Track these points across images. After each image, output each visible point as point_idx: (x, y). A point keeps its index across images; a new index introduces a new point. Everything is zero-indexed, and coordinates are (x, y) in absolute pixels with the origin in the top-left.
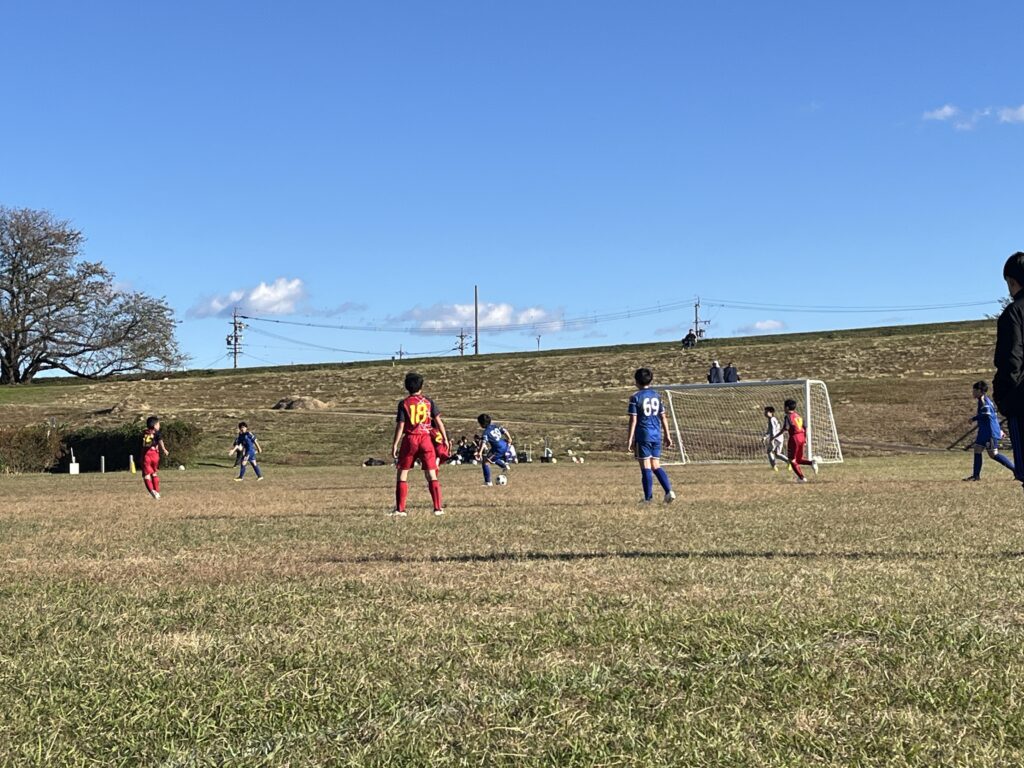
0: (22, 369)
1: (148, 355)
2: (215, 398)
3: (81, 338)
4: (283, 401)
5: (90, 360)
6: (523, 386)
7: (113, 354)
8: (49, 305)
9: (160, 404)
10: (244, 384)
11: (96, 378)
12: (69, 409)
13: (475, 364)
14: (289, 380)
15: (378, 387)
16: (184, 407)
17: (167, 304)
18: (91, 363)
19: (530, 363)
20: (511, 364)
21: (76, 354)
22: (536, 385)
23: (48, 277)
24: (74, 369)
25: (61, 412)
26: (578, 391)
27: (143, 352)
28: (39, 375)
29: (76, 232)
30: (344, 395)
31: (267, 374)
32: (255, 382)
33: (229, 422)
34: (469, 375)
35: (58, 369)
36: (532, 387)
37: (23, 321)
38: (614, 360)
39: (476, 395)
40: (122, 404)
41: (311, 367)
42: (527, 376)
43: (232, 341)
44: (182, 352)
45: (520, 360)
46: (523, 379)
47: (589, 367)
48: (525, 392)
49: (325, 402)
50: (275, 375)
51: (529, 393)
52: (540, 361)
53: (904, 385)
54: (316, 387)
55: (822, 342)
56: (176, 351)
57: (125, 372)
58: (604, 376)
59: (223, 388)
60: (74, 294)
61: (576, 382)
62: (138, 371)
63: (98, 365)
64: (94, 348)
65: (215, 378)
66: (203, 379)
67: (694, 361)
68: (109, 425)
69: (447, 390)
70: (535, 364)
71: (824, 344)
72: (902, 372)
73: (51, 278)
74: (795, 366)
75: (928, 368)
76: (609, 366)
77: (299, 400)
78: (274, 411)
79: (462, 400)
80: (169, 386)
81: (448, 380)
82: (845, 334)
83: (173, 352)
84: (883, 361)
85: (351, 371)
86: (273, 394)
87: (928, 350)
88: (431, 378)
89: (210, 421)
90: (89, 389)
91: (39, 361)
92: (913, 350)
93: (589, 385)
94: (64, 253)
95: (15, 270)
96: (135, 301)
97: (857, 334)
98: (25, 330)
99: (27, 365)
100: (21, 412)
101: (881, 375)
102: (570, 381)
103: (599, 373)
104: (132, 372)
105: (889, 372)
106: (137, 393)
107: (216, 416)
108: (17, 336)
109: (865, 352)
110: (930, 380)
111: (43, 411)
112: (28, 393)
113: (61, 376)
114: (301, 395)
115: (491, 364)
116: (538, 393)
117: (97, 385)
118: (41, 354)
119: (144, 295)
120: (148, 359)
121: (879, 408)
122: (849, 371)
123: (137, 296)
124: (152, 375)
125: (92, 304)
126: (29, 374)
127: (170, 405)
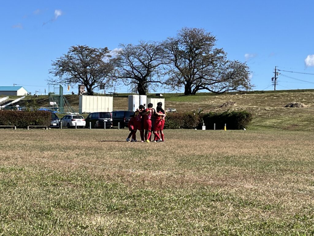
1: (238, 85)
2: (262, 102)
3: (214, 78)
4: (289, 104)
7: (225, 84)
8: (203, 65)
9: (242, 104)
10: (274, 97)
11: (219, 93)
12: (207, 105)
14: (292, 95)
16: (250, 105)
17: (246, 65)
18: (217, 87)
21: (212, 84)
23: (203, 54)
24: (211, 90)
25: (204, 106)
27: (237, 83)
29: (213, 37)
31: (284, 93)
32: (278, 96)
33: (266, 112)
35: (205, 89)
37: (194, 70)
40: (226, 104)
41: (303, 91)
43: (274, 79)
44: (252, 84)
49: (306, 105)
50: (287, 93)
54: (303, 98)
57: (229, 91)
59: (266, 98)
60: (212, 60)
62: (235, 91)
63: (220, 89)
64: (219, 82)
65: (263, 94)
66: (259, 94)
68: (221, 111)
77: (296, 104)
78: (285, 108)
80: (245, 97)
83: (248, 83)
86: (286, 101)
89: (259, 111)
90: (216, 97)
91: (199, 86)
94: (209, 45)
95: (191, 50)
96: (235, 64)
98: (194, 74)
99: (194, 88)
100: (190, 105)
104: (232, 91)
106: (233, 99)
107: (261, 109)
108: (191, 77)
111: (198, 105)
112: (193, 98)
113: (207, 92)
114: (296, 102)
117: (219, 96)
118: (199, 83)
119: (238, 61)
123: (236, 62)
124: (241, 93)
125: (219, 65)
126: (195, 91)
127: (245, 105)
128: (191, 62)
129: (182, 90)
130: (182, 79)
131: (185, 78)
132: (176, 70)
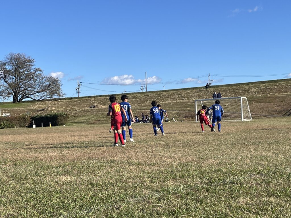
0: (19, 98)
1: (54, 94)
2: (73, 105)
3: (35, 89)
4: (92, 106)
5: (38, 95)
6: (160, 100)
7: (44, 94)
8: (26, 80)
9: (58, 108)
10: (81, 101)
11: (40, 101)
12: (32, 109)
13: (146, 94)
14: (94, 100)
15: (119, 101)
16: (64, 108)
17: (59, 79)
19: (161, 94)
20: (156, 94)
21: (34, 94)
22: (163, 100)
24: (33, 98)
25: (30, 110)
26: (175, 101)
27: (52, 93)
28: (24, 100)
29: (33, 59)
31: (87, 98)
32: (84, 101)
33: (77, 112)
34: (144, 97)
36: (162, 100)
37: (19, 85)
38: (186, 92)
39: (146, 103)
40: (47, 108)
41: (100, 96)
42: (161, 98)
43: (77, 89)
45: (159, 93)
46: (160, 98)
47: (178, 95)
48: (160, 102)
49: (104, 106)
50: (90, 99)
51: (162, 102)
52: (165, 93)
53: (269, 98)
54: (101, 102)
55: (245, 86)
56: (62, 93)
57: (48, 99)
58: (183, 97)
59: (75, 102)
60: (33, 77)
61: (175, 99)
62: (51, 98)
63: (40, 97)
64: (39, 92)
65: (73, 100)
66: (70, 100)
67: (209, 92)
68: (44, 114)
69: (138, 102)
70: (163, 94)
71: (246, 86)
72: (269, 94)
73: (26, 72)
74: (238, 93)
75: (276, 92)
76: (184, 94)
77: (96, 105)
78: (90, 109)
79: (143, 104)
80: (60, 102)
81: (138, 99)
82: (252, 83)
84: (263, 91)
86: (89, 104)
87: (276, 87)
88: (134, 99)
89: (72, 112)
90: (38, 104)
91: (24, 96)
92: (272, 87)
93: (178, 100)
94: (30, 65)
95: (16, 70)
96: (50, 79)
97: (255, 83)
98: (20, 88)
99: (20, 97)
100: (19, 110)
101: (262, 95)
102: (173, 99)
103: (181, 96)
104: (50, 98)
105: (265, 94)
106: (51, 105)
107: (73, 110)
108: (17, 89)
109: (258, 88)
110: (277, 96)
111: (25, 110)
112: (20, 105)
113: (30, 100)
115: (151, 94)
116: (164, 102)
117: (40, 103)
118: (24, 94)
120: (54, 95)
121: (262, 104)
122: (253, 94)
123: (51, 77)
124: (55, 100)
125: (38, 80)
126: (21, 99)
127: (60, 108)
128: (16, 78)
130: (11, 91)
131: (13, 90)
132: (5, 84)
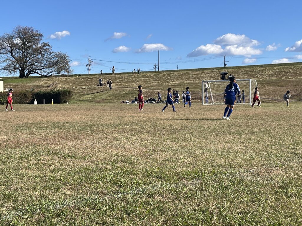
0: (25, 73)
1: (62, 70)
2: (80, 83)
3: (42, 65)
6: (170, 80)
7: (51, 70)
8: (33, 55)
9: (64, 84)
10: (89, 79)
11: (46, 76)
12: (38, 85)
13: (157, 74)
15: (127, 80)
16: (71, 85)
17: (67, 55)
18: (45, 72)
19: (172, 73)
20: (167, 74)
21: (42, 69)
22: (173, 80)
23: (33, 47)
24: (41, 74)
25: (35, 86)
26: (186, 82)
27: (60, 69)
29: (41, 34)
30: (118, 82)
31: (96, 76)
32: (92, 78)
33: (83, 90)
34: (154, 77)
35: (36, 74)
36: (172, 81)
37: (26, 59)
38: (197, 73)
39: (156, 83)
40: (53, 84)
42: (171, 77)
43: (88, 66)
44: (72, 69)
45: (169, 73)
47: (190, 75)
48: (170, 82)
50: (98, 76)
52: (175, 73)
53: (283, 81)
55: (260, 68)
57: (55, 75)
58: (194, 78)
59: (83, 80)
60: (41, 52)
61: (185, 79)
62: (59, 75)
63: (47, 73)
64: (46, 68)
65: (81, 77)
66: (77, 77)
68: (49, 90)
69: (148, 81)
70: (173, 74)
71: (260, 69)
72: (283, 77)
73: (34, 47)
74: (251, 75)
75: (291, 76)
76: (195, 74)
77: (104, 84)
78: (96, 87)
79: (151, 84)
80: (67, 79)
81: (148, 78)
82: (266, 66)
83: (69, 69)
84: (277, 73)
85: (120, 75)
87: (291, 71)
88: (143, 78)
90: (44, 80)
91: (31, 71)
92: (286, 70)
93: (189, 80)
94: (38, 40)
95: (24, 43)
96: (58, 54)
97: (270, 66)
98: (27, 62)
99: (27, 72)
100: (24, 86)
101: (276, 78)
102: (183, 79)
103: (192, 77)
104: (57, 75)
105: (279, 77)
106: (58, 81)
107: (79, 88)
108: (24, 64)
109: (272, 71)
110: (291, 79)
111: (30, 86)
114: (105, 82)
115: (161, 74)
116: (174, 83)
117: (47, 79)
118: (31, 69)
119: (61, 52)
121: (275, 88)
122: (267, 77)
123: (59, 53)
124: (63, 76)
125: (46, 55)
126: (28, 75)
127: (67, 85)
128: (23, 52)
129: (18, 74)
130: (17, 66)
131: (19, 65)
132: (12, 59)
